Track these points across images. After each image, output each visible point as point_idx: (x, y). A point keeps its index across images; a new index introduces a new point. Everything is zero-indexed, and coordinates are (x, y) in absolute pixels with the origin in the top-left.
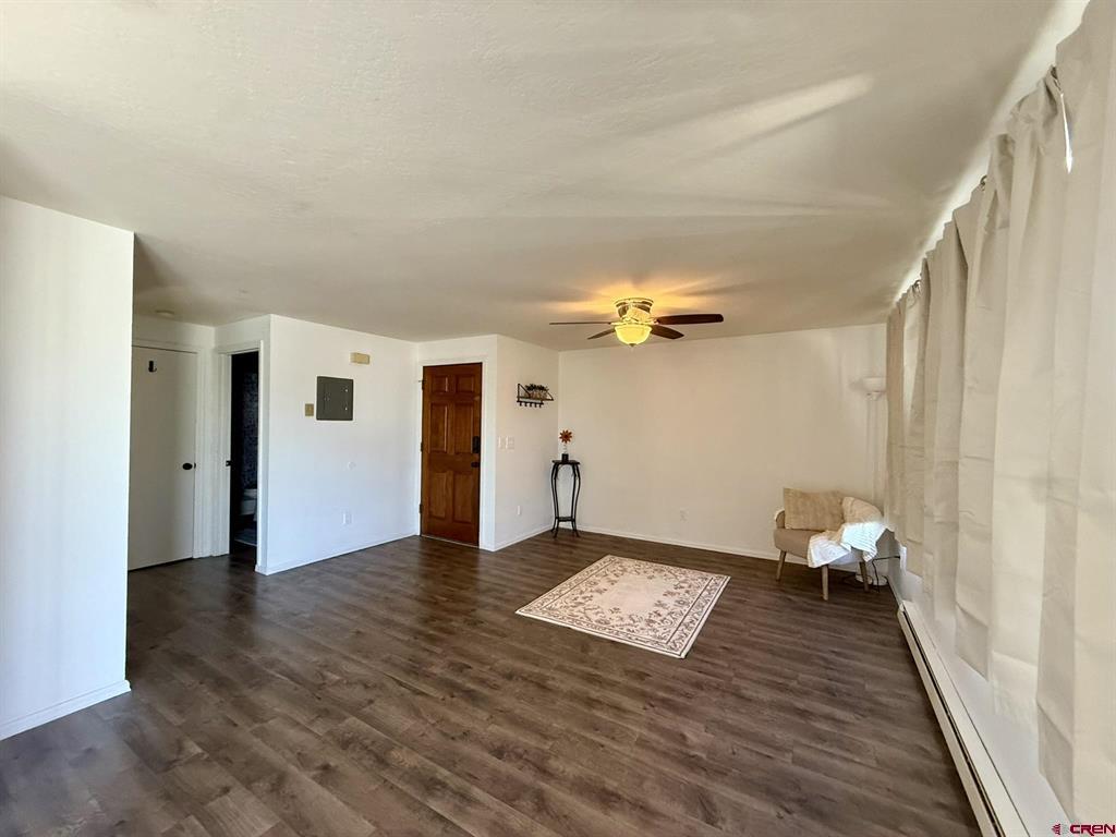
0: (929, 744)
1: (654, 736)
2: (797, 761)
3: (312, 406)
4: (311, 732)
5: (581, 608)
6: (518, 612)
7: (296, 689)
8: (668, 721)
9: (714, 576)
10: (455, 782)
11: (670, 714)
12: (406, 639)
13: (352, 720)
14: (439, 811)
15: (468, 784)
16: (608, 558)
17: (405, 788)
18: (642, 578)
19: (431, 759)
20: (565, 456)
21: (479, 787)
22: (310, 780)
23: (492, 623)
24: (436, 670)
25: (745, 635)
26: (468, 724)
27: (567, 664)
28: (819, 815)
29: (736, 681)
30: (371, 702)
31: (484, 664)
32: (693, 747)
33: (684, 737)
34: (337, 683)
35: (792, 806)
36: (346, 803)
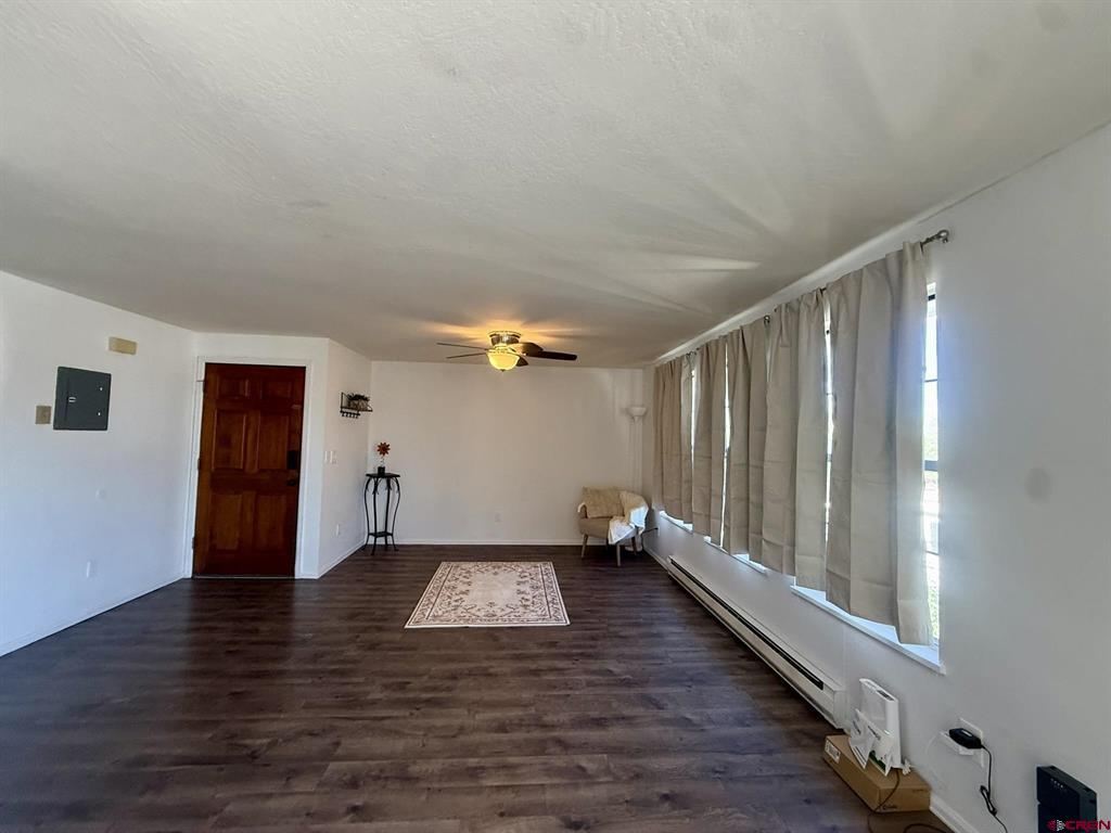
0: (718, 631)
1: (593, 678)
2: (674, 661)
3: (50, 408)
4: (296, 793)
5: (460, 609)
6: (406, 626)
7: (222, 769)
8: (595, 665)
9: (541, 563)
10: (489, 762)
11: (592, 661)
12: (310, 681)
13: (333, 766)
14: (496, 784)
15: (500, 758)
16: (444, 564)
17: (452, 785)
18: (489, 576)
19: (450, 758)
20: (381, 469)
21: (509, 755)
22: (353, 825)
23: (389, 642)
24: (378, 696)
25: (592, 600)
26: (457, 722)
27: (491, 653)
28: (701, 682)
29: (611, 629)
30: (337, 744)
31: (421, 675)
32: (619, 675)
33: (611, 671)
34: (270, 746)
35: (690, 683)
36: (412, 820)
